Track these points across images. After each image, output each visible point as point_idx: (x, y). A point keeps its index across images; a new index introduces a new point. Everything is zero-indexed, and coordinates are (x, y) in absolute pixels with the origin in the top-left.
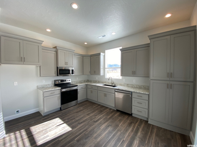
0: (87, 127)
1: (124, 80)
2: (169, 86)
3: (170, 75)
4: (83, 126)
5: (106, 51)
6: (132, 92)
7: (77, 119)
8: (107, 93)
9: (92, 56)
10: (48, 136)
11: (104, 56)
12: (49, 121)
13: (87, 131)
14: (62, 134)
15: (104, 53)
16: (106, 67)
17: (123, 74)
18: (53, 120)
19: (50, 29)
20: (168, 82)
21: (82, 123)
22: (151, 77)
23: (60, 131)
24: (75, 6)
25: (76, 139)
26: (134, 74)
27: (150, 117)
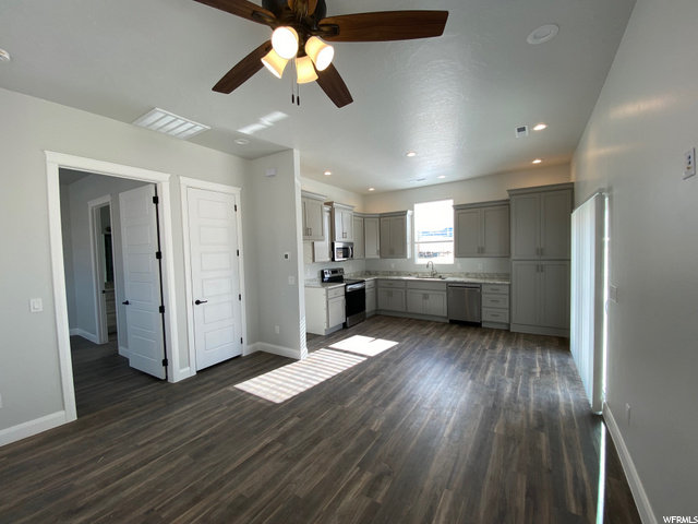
1: (459, 265)
2: (540, 269)
3: (540, 252)
5: (416, 206)
6: (480, 284)
8: (428, 292)
9: (382, 216)
11: (412, 216)
15: (413, 209)
16: (416, 240)
17: (459, 253)
20: (538, 263)
22: (513, 257)
26: (481, 252)
27: (514, 320)
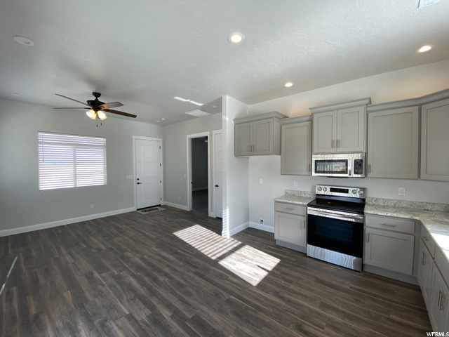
0: (271, 310)
4: (272, 302)
7: (292, 287)
10: (234, 264)
12: (266, 254)
13: (255, 312)
14: (241, 277)
18: (272, 257)
19: (290, 81)
21: (282, 298)
23: (247, 273)
24: (236, 38)
25: (232, 297)
